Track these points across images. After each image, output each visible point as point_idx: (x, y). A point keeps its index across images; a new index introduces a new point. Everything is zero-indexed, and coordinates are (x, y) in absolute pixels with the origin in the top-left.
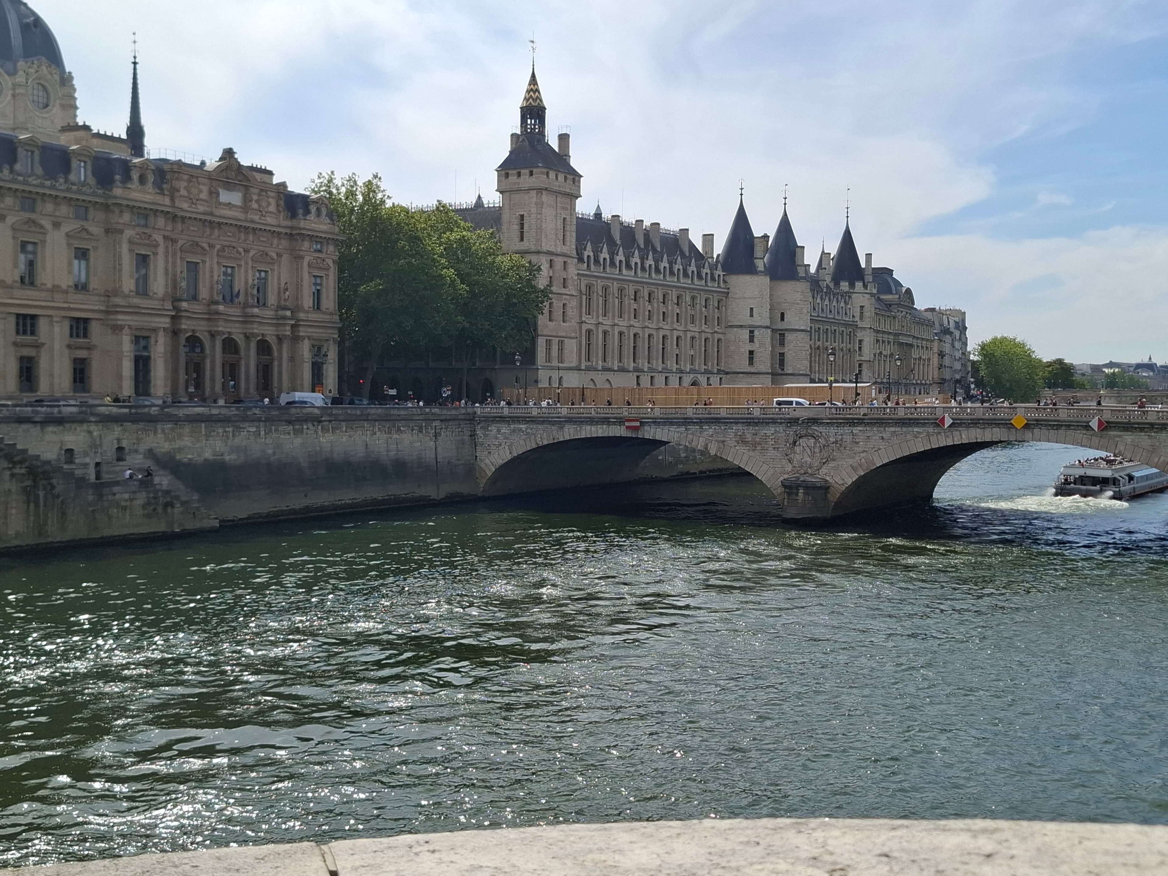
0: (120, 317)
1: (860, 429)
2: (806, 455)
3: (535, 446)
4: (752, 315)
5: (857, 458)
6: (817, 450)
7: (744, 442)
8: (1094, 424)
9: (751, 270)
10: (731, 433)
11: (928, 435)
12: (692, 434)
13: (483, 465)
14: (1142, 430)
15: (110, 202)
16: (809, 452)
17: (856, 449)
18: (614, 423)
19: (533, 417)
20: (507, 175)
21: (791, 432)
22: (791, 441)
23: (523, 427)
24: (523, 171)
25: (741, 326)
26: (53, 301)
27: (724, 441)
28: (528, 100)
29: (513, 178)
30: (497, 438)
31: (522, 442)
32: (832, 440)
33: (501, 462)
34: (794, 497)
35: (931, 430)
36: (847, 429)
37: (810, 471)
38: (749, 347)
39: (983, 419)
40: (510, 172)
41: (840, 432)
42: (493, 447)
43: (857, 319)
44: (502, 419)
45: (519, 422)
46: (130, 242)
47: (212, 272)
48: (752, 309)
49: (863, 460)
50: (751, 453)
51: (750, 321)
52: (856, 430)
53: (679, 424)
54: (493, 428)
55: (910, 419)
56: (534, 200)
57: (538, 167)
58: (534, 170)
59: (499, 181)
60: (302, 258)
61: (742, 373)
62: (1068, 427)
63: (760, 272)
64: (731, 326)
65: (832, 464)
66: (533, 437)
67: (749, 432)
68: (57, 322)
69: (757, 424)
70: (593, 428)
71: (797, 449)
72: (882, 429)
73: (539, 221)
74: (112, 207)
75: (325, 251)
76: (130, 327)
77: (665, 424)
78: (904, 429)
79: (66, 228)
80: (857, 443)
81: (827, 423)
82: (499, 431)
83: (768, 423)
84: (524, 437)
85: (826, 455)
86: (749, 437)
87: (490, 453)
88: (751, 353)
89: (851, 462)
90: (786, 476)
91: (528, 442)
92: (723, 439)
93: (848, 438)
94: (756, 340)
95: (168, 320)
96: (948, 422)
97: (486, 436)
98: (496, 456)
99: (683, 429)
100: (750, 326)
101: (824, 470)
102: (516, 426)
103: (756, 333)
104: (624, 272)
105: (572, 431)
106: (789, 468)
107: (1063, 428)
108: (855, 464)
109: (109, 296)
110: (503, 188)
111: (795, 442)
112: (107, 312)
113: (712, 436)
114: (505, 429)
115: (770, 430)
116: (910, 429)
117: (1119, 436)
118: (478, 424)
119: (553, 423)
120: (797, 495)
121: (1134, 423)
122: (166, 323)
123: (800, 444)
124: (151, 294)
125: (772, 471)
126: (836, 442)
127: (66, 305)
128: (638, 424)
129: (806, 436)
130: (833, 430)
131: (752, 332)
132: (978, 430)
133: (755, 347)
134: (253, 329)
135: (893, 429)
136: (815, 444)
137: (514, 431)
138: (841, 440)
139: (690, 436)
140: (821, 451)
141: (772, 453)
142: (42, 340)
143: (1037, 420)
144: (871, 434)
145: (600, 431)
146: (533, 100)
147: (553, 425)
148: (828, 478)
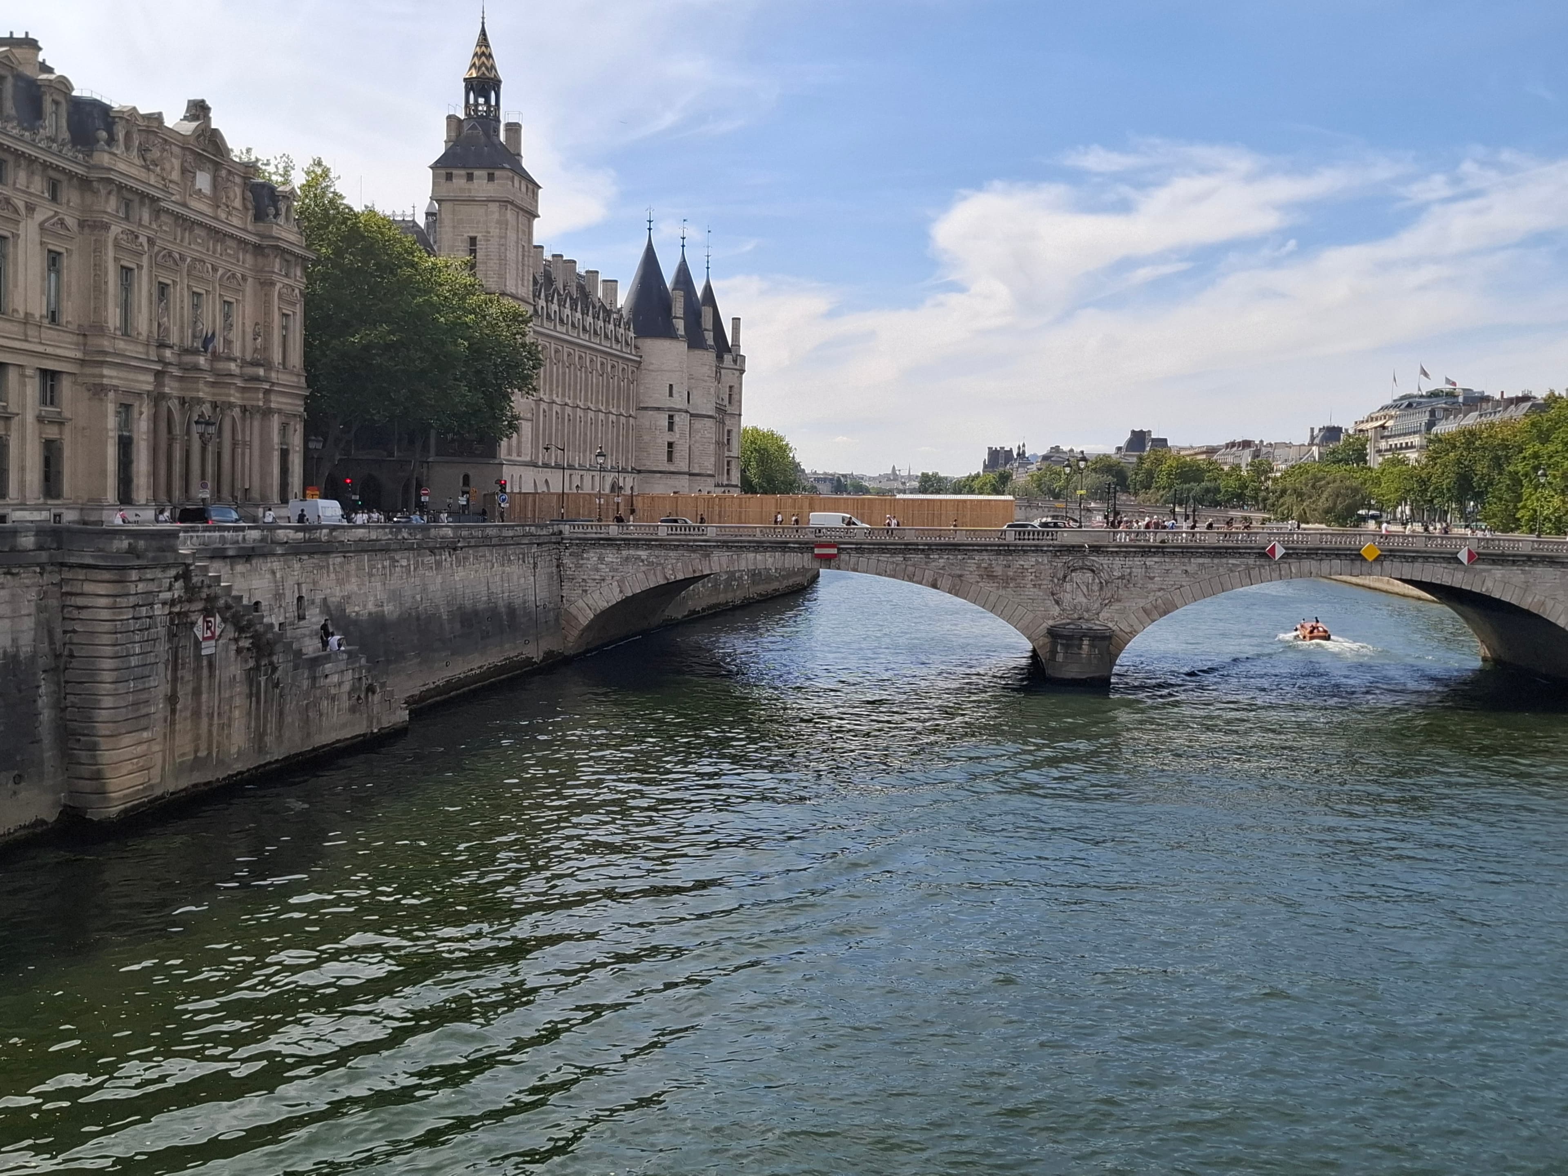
0: (106, 371)
1: (1156, 559)
2: (1079, 593)
3: (662, 582)
4: (671, 395)
5: (1151, 598)
6: (1096, 588)
7: (991, 577)
8: (1463, 556)
9: (669, 333)
10: (971, 564)
11: (1248, 568)
12: (914, 565)
13: (573, 610)
14: (1514, 562)
15: (94, 175)
16: (1085, 590)
17: (1150, 586)
18: (792, 550)
19: (662, 540)
20: (449, 177)
21: (1059, 563)
22: (1061, 575)
23: (643, 554)
24: (477, 173)
25: (658, 409)
26: (26, 341)
27: (960, 576)
28: (480, 68)
29: (460, 182)
30: (597, 570)
31: (641, 576)
32: (1117, 574)
33: (605, 605)
34: (1076, 650)
35: (1251, 561)
36: (1138, 561)
37: (1086, 615)
38: (668, 437)
39: (1322, 549)
40: (455, 172)
41: (1129, 563)
42: (591, 583)
43: (726, 402)
44: (609, 542)
45: (637, 547)
46: (117, 245)
47: (182, 301)
48: (671, 386)
49: (1160, 601)
50: (1002, 592)
51: (668, 403)
52: (1150, 561)
53: (894, 552)
54: (592, 556)
55: (1227, 548)
56: (496, 216)
57: (504, 168)
58: (497, 173)
59: (434, 184)
60: (272, 284)
61: (660, 472)
62: (1426, 559)
63: (682, 336)
64: (645, 408)
65: (1116, 606)
66: (660, 568)
67: (998, 564)
68: (31, 377)
69: (1009, 552)
70: (759, 557)
71: (1068, 586)
72: (1186, 560)
73: (503, 248)
74: (95, 184)
75: (292, 275)
76: (116, 389)
77: (871, 551)
78: (1216, 561)
79: (40, 216)
80: (1152, 578)
81: (1112, 552)
82: (601, 559)
83: (1025, 552)
84: (643, 568)
85: (1109, 595)
86: (998, 570)
87: (586, 591)
88: (670, 445)
89: (1142, 603)
90: (1051, 623)
91: (651, 577)
92: (959, 572)
93: (1138, 572)
94: (676, 428)
95: (151, 378)
96: (1280, 551)
97: (579, 566)
98: (596, 595)
99: (899, 558)
100: (670, 409)
101: (1104, 615)
102: (632, 552)
103: (676, 419)
104: (558, 327)
105: (724, 560)
106: (1056, 610)
107: (1420, 560)
108: (1149, 606)
109: (85, 335)
110: (443, 194)
111: (1065, 577)
112: (82, 362)
113: (943, 568)
114: (611, 556)
115: (1029, 561)
116: (1224, 560)
117: (1489, 571)
118: (567, 548)
119: (692, 549)
120: (1080, 648)
121: (1509, 555)
122: (149, 383)
123: (1071, 580)
124: (135, 334)
125: (1031, 616)
126: (1122, 577)
127: (40, 349)
128: (834, 551)
129: (1082, 568)
130: (1118, 561)
131: (671, 417)
132: (1313, 562)
133: (675, 437)
134: (230, 395)
135: (1201, 560)
136: (1094, 579)
137: (627, 559)
138: (1130, 574)
139: (911, 569)
140: (1101, 589)
141: (1031, 591)
142: (13, 408)
143: (1391, 551)
144: (1172, 566)
145: (770, 560)
146: (487, 68)
147: (694, 551)
148: (1110, 625)
